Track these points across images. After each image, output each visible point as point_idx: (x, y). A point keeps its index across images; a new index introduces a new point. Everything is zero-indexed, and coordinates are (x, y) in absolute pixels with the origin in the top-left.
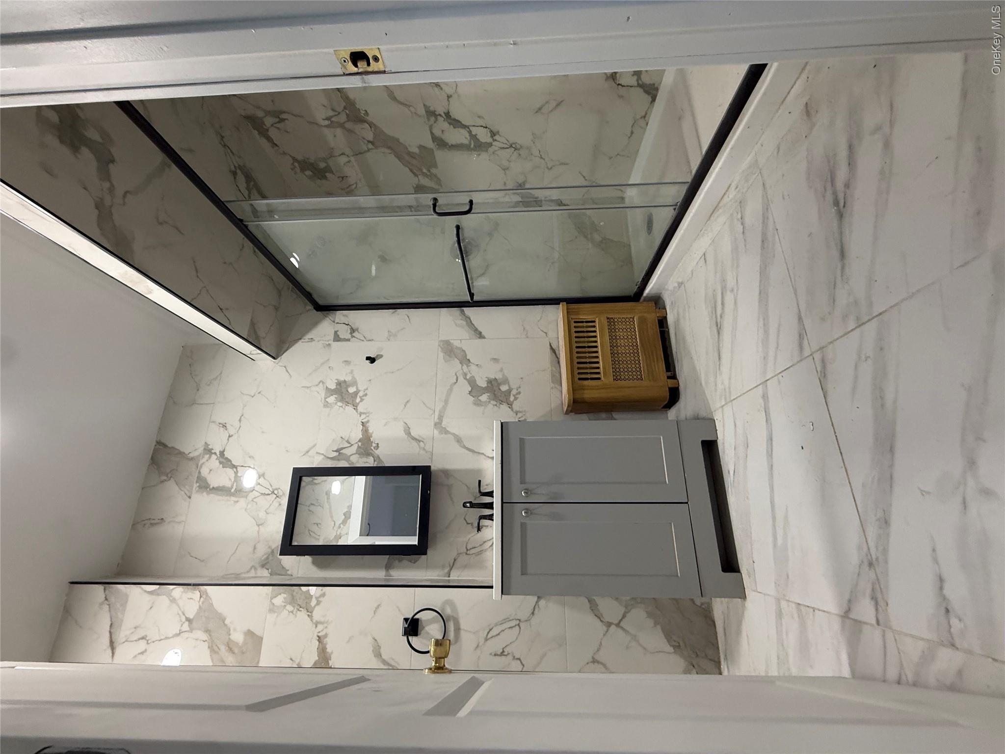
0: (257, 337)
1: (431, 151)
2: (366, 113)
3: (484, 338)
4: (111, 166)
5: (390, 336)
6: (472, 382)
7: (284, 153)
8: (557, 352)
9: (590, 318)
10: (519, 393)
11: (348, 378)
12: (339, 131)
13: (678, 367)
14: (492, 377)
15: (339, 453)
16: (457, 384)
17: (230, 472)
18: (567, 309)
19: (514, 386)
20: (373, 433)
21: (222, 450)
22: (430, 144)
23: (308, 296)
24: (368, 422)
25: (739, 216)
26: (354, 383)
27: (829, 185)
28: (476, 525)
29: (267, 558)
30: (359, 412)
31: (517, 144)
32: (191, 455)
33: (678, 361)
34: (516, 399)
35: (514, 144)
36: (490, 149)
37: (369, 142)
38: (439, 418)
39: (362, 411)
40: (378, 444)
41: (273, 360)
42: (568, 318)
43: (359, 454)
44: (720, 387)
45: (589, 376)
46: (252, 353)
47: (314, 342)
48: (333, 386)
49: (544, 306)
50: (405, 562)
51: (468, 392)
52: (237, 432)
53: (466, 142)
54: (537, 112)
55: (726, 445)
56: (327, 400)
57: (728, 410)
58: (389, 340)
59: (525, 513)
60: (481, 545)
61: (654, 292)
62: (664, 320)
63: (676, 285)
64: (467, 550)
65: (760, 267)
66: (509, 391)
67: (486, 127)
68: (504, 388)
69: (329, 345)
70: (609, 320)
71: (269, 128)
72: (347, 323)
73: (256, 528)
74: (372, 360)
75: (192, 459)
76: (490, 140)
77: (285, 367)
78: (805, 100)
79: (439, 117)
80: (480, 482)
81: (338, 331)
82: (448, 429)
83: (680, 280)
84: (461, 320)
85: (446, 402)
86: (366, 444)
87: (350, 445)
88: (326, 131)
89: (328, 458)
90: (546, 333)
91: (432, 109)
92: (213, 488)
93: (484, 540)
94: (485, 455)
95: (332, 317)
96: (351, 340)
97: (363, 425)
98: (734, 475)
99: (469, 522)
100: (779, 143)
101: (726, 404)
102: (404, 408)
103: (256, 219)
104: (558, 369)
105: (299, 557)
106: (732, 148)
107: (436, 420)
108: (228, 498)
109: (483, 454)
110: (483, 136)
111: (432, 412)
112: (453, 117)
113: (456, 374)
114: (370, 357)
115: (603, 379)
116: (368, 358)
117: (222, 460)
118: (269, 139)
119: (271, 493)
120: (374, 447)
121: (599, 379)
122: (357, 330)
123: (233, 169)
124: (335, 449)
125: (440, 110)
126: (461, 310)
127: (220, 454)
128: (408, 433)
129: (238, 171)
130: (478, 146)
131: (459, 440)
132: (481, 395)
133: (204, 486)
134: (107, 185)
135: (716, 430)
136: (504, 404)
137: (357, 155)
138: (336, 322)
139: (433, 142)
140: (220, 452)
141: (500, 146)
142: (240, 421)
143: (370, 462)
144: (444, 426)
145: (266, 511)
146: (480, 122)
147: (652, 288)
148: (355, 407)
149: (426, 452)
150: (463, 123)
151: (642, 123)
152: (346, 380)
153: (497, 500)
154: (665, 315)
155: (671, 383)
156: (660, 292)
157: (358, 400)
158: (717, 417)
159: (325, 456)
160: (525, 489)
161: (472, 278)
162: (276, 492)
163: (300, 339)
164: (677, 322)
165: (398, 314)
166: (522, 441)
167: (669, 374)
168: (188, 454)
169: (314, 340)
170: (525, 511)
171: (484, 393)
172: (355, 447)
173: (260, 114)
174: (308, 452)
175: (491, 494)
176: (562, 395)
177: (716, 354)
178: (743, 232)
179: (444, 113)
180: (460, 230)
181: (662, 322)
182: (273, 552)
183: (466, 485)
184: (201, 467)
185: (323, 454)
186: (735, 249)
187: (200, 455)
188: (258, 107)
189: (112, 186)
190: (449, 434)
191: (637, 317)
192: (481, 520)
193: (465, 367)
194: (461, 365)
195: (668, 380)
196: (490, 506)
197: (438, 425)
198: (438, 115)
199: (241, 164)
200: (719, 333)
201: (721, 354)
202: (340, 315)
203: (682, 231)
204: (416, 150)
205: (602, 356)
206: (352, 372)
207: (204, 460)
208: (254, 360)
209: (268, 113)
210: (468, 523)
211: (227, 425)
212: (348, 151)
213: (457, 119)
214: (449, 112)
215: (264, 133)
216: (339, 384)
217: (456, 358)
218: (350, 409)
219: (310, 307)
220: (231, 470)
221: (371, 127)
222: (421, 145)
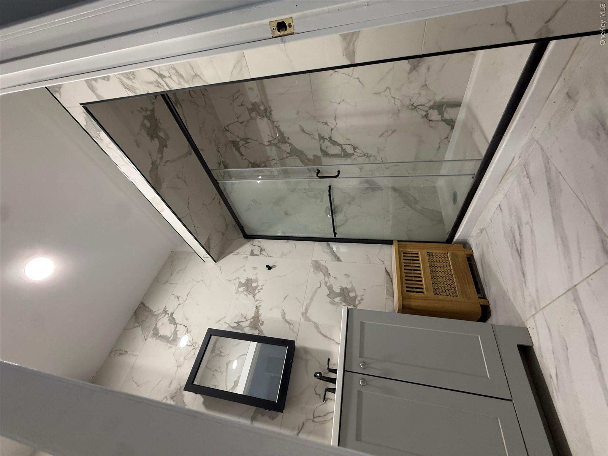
0: (209, 247)
1: (319, 158)
2: (288, 138)
3: (341, 261)
4: (165, 148)
5: (283, 255)
6: (330, 288)
7: (246, 159)
8: (391, 274)
9: (414, 251)
10: (362, 299)
11: (254, 277)
12: (274, 148)
13: (487, 289)
14: (344, 286)
15: (238, 324)
16: (320, 288)
17: (173, 327)
18: (398, 244)
19: (359, 293)
20: (261, 314)
21: (172, 312)
22: (319, 154)
23: (241, 227)
24: (260, 306)
25: (525, 174)
26: (256, 281)
28: (323, 396)
29: (176, 392)
30: (255, 299)
31: (368, 154)
33: (486, 285)
34: (360, 303)
35: (366, 154)
36: (352, 156)
37: (288, 153)
38: (305, 310)
39: (258, 299)
40: (263, 322)
41: (215, 263)
42: (398, 250)
43: (250, 327)
44: (528, 299)
45: (415, 290)
46: (204, 256)
47: (239, 255)
48: (243, 281)
49: (382, 245)
50: (266, 417)
51: (327, 295)
52: (184, 303)
53: (339, 153)
54: (380, 136)
55: (542, 350)
56: (238, 289)
57: (539, 317)
58: (282, 257)
59: (362, 382)
60: (325, 415)
61: (461, 238)
62: (471, 258)
63: (479, 231)
64: (314, 418)
65: (550, 201)
66: (355, 297)
67: (351, 145)
68: (352, 295)
69: (247, 257)
70: (428, 254)
71: (241, 146)
72: (259, 246)
73: (176, 368)
74: (269, 268)
75: (155, 315)
76: (352, 152)
77: (220, 267)
78: (566, 91)
79: (325, 140)
80: (329, 359)
81: (253, 250)
82: (310, 318)
83: (482, 227)
84: (327, 249)
85: (312, 299)
86: (256, 321)
87: (246, 320)
88: (267, 148)
89: (231, 326)
90: (383, 262)
91: (322, 136)
92: (160, 336)
93: (327, 412)
94: (335, 341)
95: (252, 242)
96: (260, 256)
97: (256, 308)
98: (557, 378)
99: (318, 392)
100: (550, 121)
101: (537, 313)
102: (284, 300)
103: (224, 180)
104: (391, 286)
105: (196, 395)
106: (512, 132)
107: (304, 311)
108: (166, 344)
109: (333, 340)
110: (349, 150)
111: (302, 305)
112: (333, 139)
113: (320, 282)
114: (269, 266)
115: (425, 292)
116: (267, 266)
117: (170, 318)
118: (240, 152)
119: (191, 345)
120: (260, 324)
121: (423, 292)
122: (264, 250)
123: (219, 162)
124: (236, 322)
125: (327, 136)
126: (327, 243)
127: (170, 315)
128: (284, 318)
129: (222, 164)
130: (347, 155)
131: (317, 326)
132: (336, 298)
133: (156, 334)
134: (160, 155)
135: (531, 337)
136: (351, 305)
137: (280, 160)
138: (254, 245)
139: (321, 153)
140: (171, 313)
141: (358, 155)
142: (187, 295)
143: (256, 333)
144: (308, 316)
145: (185, 357)
146: (348, 142)
147: (460, 235)
148: (254, 295)
149: (294, 332)
150: (338, 143)
151: (446, 141)
152: (252, 278)
153: (339, 376)
154: (472, 254)
155: (482, 301)
156: (467, 239)
157: (257, 291)
158: (530, 325)
159: (229, 325)
160: (363, 362)
161: (336, 226)
162: (194, 345)
163: (232, 252)
164: (482, 256)
165: (289, 243)
166: (362, 324)
167: (479, 295)
168: (154, 312)
169: (239, 254)
170: (362, 380)
171: (338, 297)
172: (249, 322)
173: (238, 140)
174: (220, 321)
175: (335, 371)
176: (394, 304)
177: (520, 273)
178: (530, 183)
179: (329, 138)
180: (331, 189)
181: (470, 259)
182: (181, 388)
183: (319, 363)
184: (158, 321)
185: (228, 324)
186: (525, 197)
187: (159, 314)
188: (238, 137)
189: (162, 156)
190: (311, 322)
191: (450, 253)
192: (327, 392)
193: (327, 277)
194: (324, 276)
195: (479, 299)
196: (334, 381)
197: (305, 314)
198: (325, 139)
199: (224, 161)
200: (520, 257)
201: (525, 272)
202: (256, 242)
203: (480, 192)
204: (312, 158)
205: (423, 273)
206: (256, 274)
207: (162, 317)
208: (204, 262)
209: (242, 139)
210: (316, 394)
211: (180, 298)
212: (276, 158)
213: (335, 140)
214: (331, 137)
215: (238, 149)
216: (248, 280)
217: (321, 272)
218: (251, 296)
219: (241, 235)
220: (173, 325)
221: (290, 145)
222: (314, 155)
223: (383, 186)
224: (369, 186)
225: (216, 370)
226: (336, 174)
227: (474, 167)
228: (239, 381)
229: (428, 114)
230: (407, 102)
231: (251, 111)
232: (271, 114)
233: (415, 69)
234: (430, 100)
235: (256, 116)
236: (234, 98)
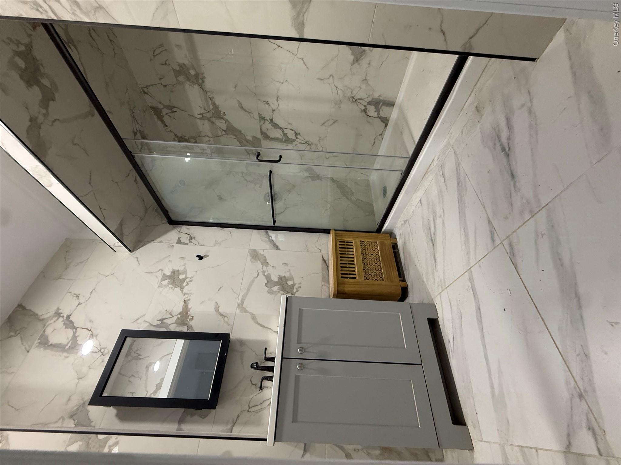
0: (122, 234)
1: (259, 141)
2: (224, 114)
3: (279, 250)
4: (51, 102)
5: (216, 243)
6: (268, 277)
7: (170, 131)
8: (327, 262)
9: (349, 240)
10: (300, 287)
11: (181, 269)
12: (206, 123)
13: (406, 273)
14: (282, 275)
15: (162, 322)
16: (257, 278)
17: (70, 332)
18: (335, 233)
19: (297, 281)
20: (190, 309)
21: (69, 314)
22: (259, 136)
23: (165, 212)
24: (189, 300)
25: (441, 174)
26: (185, 272)
27: (497, 142)
28: (259, 386)
29: (77, 409)
30: (184, 293)
31: (309, 142)
32: (42, 317)
33: (406, 270)
34: (297, 291)
35: (308, 141)
36: (294, 142)
37: (223, 130)
38: (241, 301)
39: (186, 292)
40: (193, 317)
41: (130, 253)
42: (335, 239)
43: (177, 324)
44: (437, 280)
45: (348, 276)
46: (115, 245)
47: (162, 244)
48: (168, 273)
49: (319, 234)
50: (196, 417)
51: (265, 284)
52: (86, 302)
53: (280, 137)
54: (322, 125)
55: (445, 322)
56: (162, 282)
57: (444, 294)
58: (215, 246)
59: (299, 367)
60: (261, 404)
61: (388, 228)
62: (395, 246)
63: (403, 222)
64: (249, 408)
65: (458, 198)
66: (293, 285)
67: (293, 130)
68: (290, 283)
69: (173, 246)
70: (361, 242)
71: (164, 115)
72: (188, 233)
73: (76, 381)
74: (200, 258)
75: (43, 320)
76: (294, 138)
77: (137, 258)
78: (476, 104)
79: (266, 121)
80: (266, 349)
81: (181, 238)
82: (247, 309)
83: (405, 219)
84: (266, 237)
85: (248, 290)
86: (184, 317)
87: (172, 316)
88: (199, 122)
89: (152, 325)
90: (320, 250)
91: (263, 116)
92: (51, 344)
93: (264, 400)
94: (272, 330)
95: (179, 229)
96: (189, 244)
97: (184, 303)
98: (453, 342)
99: (254, 383)
100: (462, 129)
101: (442, 291)
102: (217, 292)
103: (140, 153)
104: (328, 273)
105: (106, 408)
106: (434, 135)
107: (240, 302)
108: (61, 353)
109: (270, 329)
110: (291, 135)
111: (238, 296)
112: (274, 122)
113: (258, 272)
114: (200, 255)
115: (357, 278)
116: (198, 256)
117: (66, 322)
118: (163, 122)
119: (98, 352)
120: (190, 319)
121: (355, 278)
122: (194, 238)
123: (135, 131)
124: (159, 319)
125: (268, 117)
126: (266, 232)
127: (66, 318)
128: (217, 310)
129: (138, 133)
130: (288, 140)
131: (254, 317)
132: (274, 287)
133: (45, 343)
134: (44, 111)
135: (437, 311)
136: (289, 293)
137: (214, 137)
138: (181, 232)
139: (261, 135)
140: (67, 315)
141: (300, 142)
142: (91, 293)
143: (185, 329)
144: (244, 307)
145: (89, 367)
146: (290, 127)
147: (388, 226)
148: (182, 288)
149: (229, 325)
150: (280, 126)
151: (380, 137)
152: (180, 270)
153: (277, 365)
154: (396, 243)
155: (402, 284)
156: (392, 229)
157: (185, 284)
158: (437, 302)
159: (150, 324)
160: (301, 347)
161: (276, 214)
162: (102, 351)
163: (153, 241)
164: (405, 244)
165: (224, 231)
166: (301, 311)
167: (401, 279)
168: (41, 316)
169: (163, 242)
170: (300, 365)
171: (276, 286)
172: (175, 318)
173: (161, 106)
174: (137, 320)
175: (273, 359)
176: (329, 290)
177: (433, 259)
178: (445, 182)
179: (270, 119)
180: (272, 174)
181: (395, 247)
182: (84, 403)
183: (255, 353)
184: (48, 326)
185: (149, 322)
186: (440, 192)
187: (49, 317)
188: (160, 103)
189: (47, 112)
190: (248, 313)
191: (379, 242)
192: (263, 381)
193: (264, 267)
194: (261, 266)
195: (400, 282)
196: (271, 369)
197: (240, 306)
198: (266, 120)
199: (141, 130)
200: (433, 245)
201: (436, 258)
202: (185, 228)
203: (406, 187)
204: (251, 139)
205: (356, 261)
206: (184, 265)
207: (52, 321)
208: (115, 252)
209: (165, 107)
210: (253, 384)
211: (80, 296)
212: (210, 134)
213: (277, 123)
214: (272, 119)
215: (161, 118)
216: (174, 272)
217: (259, 261)
218: (178, 290)
219: (165, 221)
220: (71, 330)
221: (226, 122)
222: (254, 136)
223: (322, 176)
224: (309, 175)
225: (132, 376)
226: (278, 159)
227: (402, 164)
228: (162, 384)
229: (366, 109)
230: (349, 94)
231: (178, 73)
232: (203, 82)
233: (357, 61)
234: (369, 96)
235: (184, 81)
236: (156, 53)
